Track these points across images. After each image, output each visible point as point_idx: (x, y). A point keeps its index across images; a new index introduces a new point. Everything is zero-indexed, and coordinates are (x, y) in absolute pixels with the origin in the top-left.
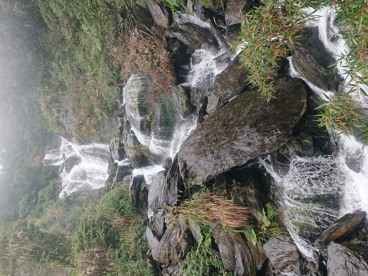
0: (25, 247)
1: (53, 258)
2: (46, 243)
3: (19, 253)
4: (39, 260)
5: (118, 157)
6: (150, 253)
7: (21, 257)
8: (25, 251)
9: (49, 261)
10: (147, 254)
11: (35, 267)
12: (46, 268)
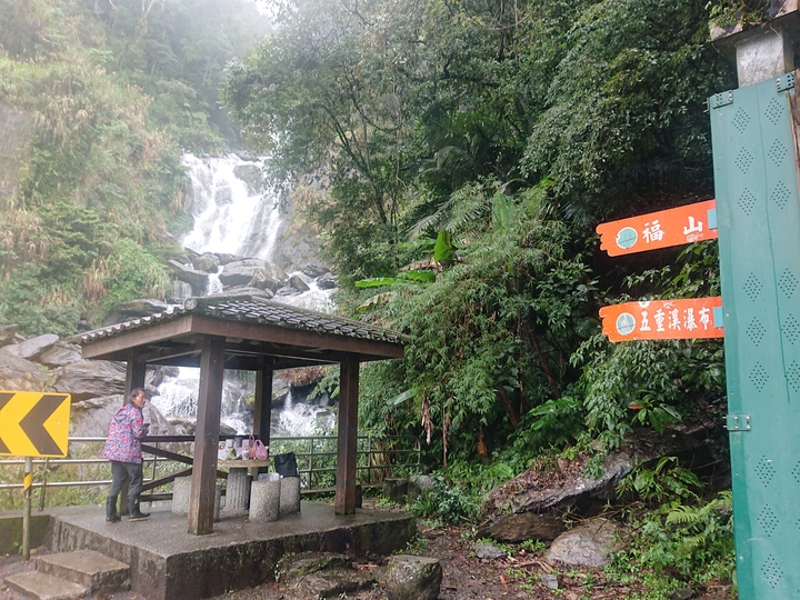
0: (61, 123)
1: (39, 169)
2: (68, 156)
3: (50, 114)
4: (37, 146)
5: (226, 274)
6: (18, 339)
7: (43, 118)
8: (54, 123)
9: (33, 162)
10: (17, 335)
11: (25, 140)
12: (22, 158)
